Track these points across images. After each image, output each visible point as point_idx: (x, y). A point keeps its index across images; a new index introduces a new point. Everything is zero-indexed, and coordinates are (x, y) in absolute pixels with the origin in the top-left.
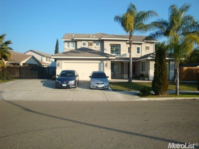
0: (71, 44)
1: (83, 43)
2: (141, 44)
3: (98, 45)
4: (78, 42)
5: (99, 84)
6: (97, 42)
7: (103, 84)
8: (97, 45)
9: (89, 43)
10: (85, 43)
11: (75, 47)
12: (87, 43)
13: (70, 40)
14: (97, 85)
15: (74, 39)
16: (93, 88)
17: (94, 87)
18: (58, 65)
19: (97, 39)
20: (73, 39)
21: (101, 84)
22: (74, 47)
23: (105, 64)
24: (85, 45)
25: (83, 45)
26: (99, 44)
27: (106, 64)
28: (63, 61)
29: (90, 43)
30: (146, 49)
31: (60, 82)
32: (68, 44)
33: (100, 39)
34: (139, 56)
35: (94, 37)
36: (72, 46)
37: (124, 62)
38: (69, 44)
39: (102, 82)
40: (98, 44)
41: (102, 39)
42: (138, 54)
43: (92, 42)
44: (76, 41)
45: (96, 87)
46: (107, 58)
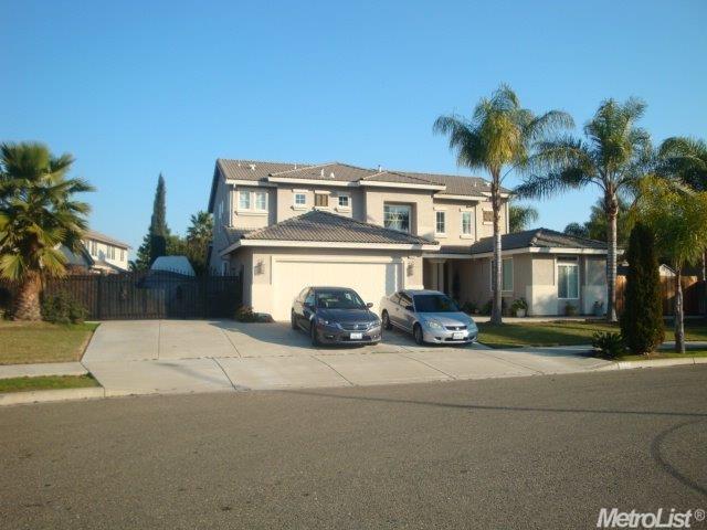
0: (255, 197)
1: (297, 196)
2: (473, 204)
3: (347, 204)
4: (281, 193)
5: (454, 328)
6: (344, 194)
7: (464, 328)
8: (341, 204)
9: (316, 195)
10: (303, 197)
11: (270, 209)
12: (309, 195)
13: (256, 183)
14: (449, 333)
15: (270, 179)
16: (437, 341)
17: (440, 339)
18: (260, 270)
19: (345, 184)
20: (266, 180)
21: (461, 328)
22: (264, 208)
23: (406, 266)
24: (303, 202)
25: (297, 202)
26: (350, 200)
27: (410, 267)
28: (275, 257)
29: (321, 195)
30: (485, 220)
31: (339, 326)
32: (244, 197)
33: (354, 185)
34: (468, 240)
35: (332, 175)
36: (257, 203)
37: (432, 262)
38: (248, 198)
39: (462, 325)
40: (346, 199)
41: (362, 183)
42: (467, 235)
43: (328, 192)
44: (272, 190)
45: (448, 339)
46: (417, 247)
